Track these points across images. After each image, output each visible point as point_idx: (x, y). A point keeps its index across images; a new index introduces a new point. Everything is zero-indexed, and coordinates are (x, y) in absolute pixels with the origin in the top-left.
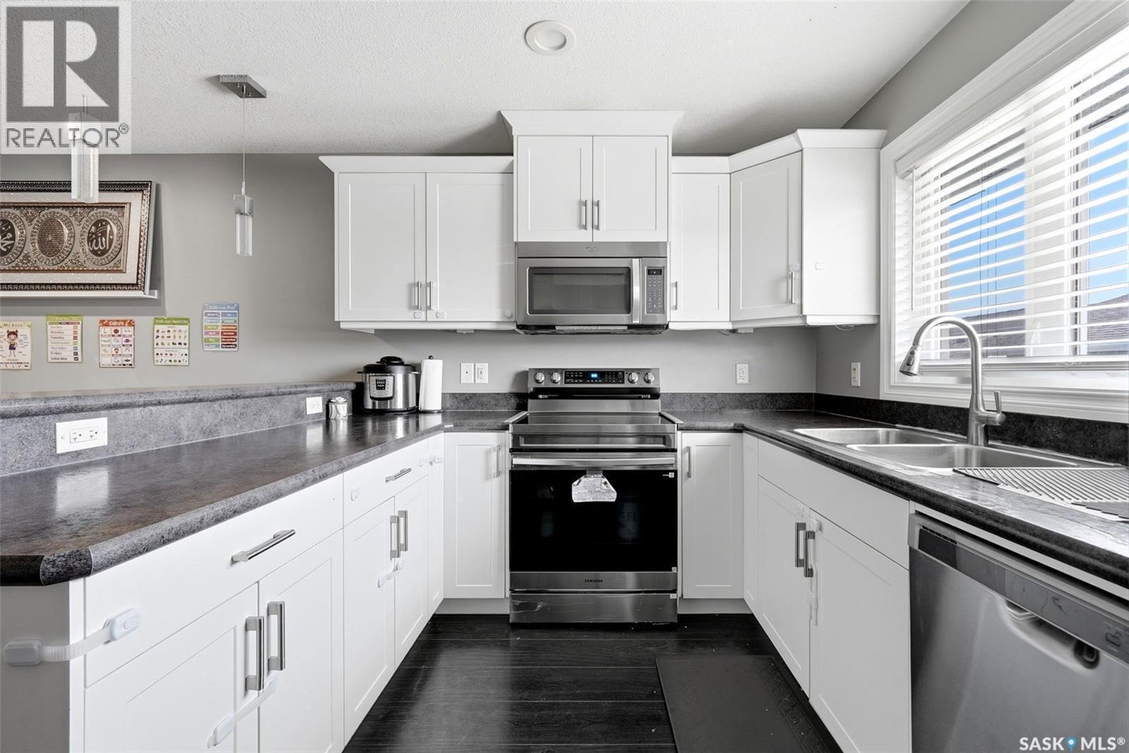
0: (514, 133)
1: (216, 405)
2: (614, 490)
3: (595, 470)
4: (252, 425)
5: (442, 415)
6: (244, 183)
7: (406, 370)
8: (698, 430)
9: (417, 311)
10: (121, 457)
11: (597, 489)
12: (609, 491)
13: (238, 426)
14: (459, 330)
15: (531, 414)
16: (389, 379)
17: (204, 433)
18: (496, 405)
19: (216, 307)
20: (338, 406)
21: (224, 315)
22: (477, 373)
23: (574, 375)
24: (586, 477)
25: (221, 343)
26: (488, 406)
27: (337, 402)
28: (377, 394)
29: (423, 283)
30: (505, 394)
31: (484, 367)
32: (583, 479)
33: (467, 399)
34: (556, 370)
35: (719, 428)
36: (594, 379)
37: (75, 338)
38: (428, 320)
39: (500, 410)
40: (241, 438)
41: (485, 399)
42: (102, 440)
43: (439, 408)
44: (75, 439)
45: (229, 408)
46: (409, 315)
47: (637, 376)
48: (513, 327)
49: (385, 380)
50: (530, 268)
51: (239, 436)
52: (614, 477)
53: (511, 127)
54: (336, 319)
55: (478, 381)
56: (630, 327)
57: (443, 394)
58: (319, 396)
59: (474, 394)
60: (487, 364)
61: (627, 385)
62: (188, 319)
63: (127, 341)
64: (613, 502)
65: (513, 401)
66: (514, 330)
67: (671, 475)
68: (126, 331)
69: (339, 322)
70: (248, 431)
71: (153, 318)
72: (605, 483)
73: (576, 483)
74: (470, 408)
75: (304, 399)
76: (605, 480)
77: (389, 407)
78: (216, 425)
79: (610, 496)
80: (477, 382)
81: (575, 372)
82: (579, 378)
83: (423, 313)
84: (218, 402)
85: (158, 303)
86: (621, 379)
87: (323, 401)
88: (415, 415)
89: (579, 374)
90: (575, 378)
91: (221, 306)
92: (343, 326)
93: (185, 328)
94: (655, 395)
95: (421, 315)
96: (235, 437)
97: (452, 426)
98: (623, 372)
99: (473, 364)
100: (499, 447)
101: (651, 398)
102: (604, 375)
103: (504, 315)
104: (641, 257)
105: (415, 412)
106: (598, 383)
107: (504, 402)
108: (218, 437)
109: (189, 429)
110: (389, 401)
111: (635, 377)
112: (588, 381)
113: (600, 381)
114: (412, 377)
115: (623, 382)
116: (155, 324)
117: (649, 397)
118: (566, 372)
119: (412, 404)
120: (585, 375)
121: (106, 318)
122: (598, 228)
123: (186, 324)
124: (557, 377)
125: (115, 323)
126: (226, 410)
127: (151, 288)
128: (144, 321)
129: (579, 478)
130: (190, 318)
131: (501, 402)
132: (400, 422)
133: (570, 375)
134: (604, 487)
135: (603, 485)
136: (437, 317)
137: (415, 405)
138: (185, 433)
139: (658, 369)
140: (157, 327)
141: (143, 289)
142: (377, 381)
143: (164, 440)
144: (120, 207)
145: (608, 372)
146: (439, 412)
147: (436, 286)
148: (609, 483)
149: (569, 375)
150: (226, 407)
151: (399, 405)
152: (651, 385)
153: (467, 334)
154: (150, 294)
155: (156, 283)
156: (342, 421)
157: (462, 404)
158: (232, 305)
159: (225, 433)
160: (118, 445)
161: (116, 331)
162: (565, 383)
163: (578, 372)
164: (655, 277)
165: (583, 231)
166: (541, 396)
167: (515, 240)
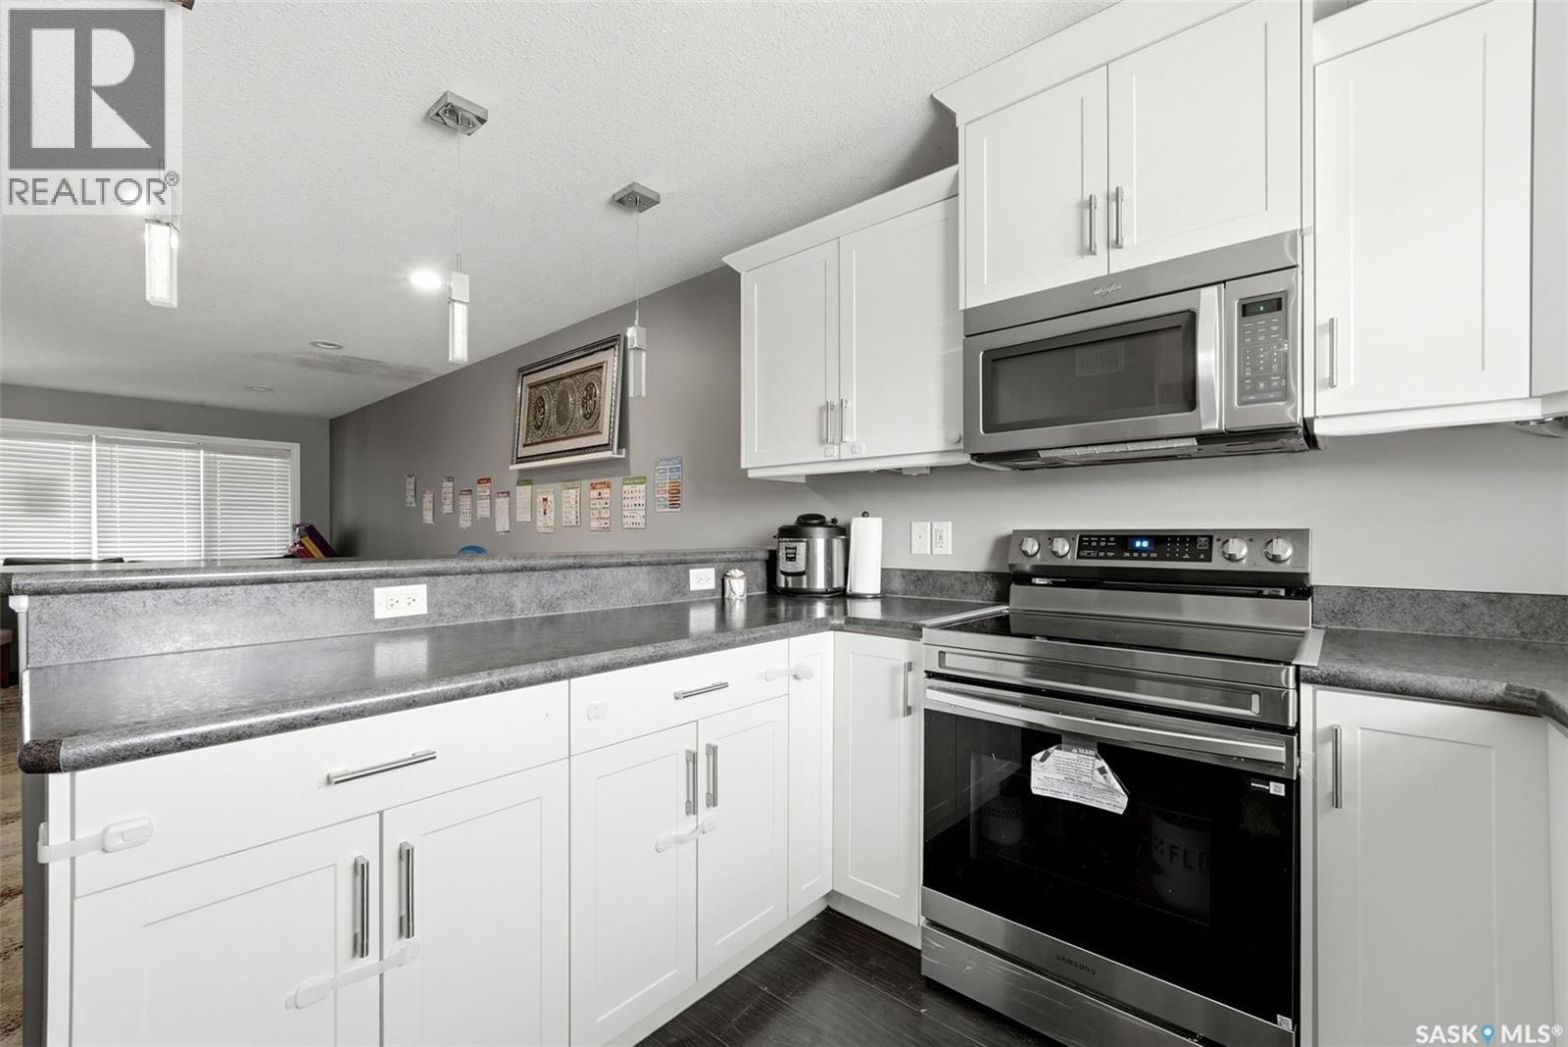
0: (959, 123)
1: (559, 575)
2: (1118, 786)
3: (1080, 740)
4: (608, 602)
5: (882, 603)
6: (637, 312)
7: (829, 533)
8: (1369, 689)
9: (828, 446)
10: (443, 627)
11: (1084, 779)
12: (1111, 790)
13: (589, 600)
14: (906, 468)
15: (1013, 611)
16: (801, 547)
17: (543, 607)
18: (963, 591)
19: (664, 463)
20: (733, 581)
21: (671, 470)
22: (935, 538)
23: (1098, 542)
24: (1059, 748)
25: (668, 503)
26: (951, 592)
27: (732, 577)
28: (789, 567)
29: (836, 403)
30: (976, 573)
31: (946, 528)
32: (1054, 752)
33: (918, 580)
34: (1062, 534)
35: (1442, 693)
36: (1141, 550)
37: (576, 502)
38: (842, 458)
39: (968, 601)
40: (592, 615)
41: (945, 581)
42: (421, 608)
43: (876, 589)
44: (392, 605)
45: (575, 580)
46: (819, 453)
47: (1245, 545)
48: (966, 459)
49: (795, 548)
50: (985, 352)
51: (589, 612)
52: (1119, 758)
53: (955, 114)
54: (743, 466)
55: (936, 551)
56: (1204, 438)
57: (882, 569)
58: (710, 567)
59: (930, 572)
60: (950, 523)
61: (1217, 564)
62: (645, 478)
63: (606, 503)
64: (1118, 815)
65: (990, 587)
66: (968, 464)
67: (1277, 789)
68: (606, 493)
69: (746, 470)
70: (601, 607)
71: (621, 478)
72: (1102, 771)
73: (1038, 756)
74: (922, 594)
75: (687, 572)
76: (1102, 763)
77: (805, 586)
78: (558, 599)
79: (1113, 799)
80: (934, 552)
81: (1099, 537)
82: (1107, 548)
83: (836, 448)
84: (561, 572)
85: (624, 462)
86: (1202, 551)
87: (716, 575)
88: (840, 600)
89: (1108, 541)
90: (1099, 548)
91: (671, 460)
92: (751, 474)
93: (642, 487)
94: (1297, 587)
95: (834, 452)
96: (584, 613)
97: (843, 622)
98: (1211, 538)
99: (929, 524)
100: (909, 667)
101: (1288, 596)
102: (1162, 542)
103: (947, 440)
104: (1224, 282)
105: (840, 596)
106: (1148, 558)
107: (974, 587)
108: (560, 613)
109: (523, 602)
110: (805, 577)
111: (1240, 549)
112: (1127, 554)
113: (1154, 555)
114: (837, 544)
115: (1208, 559)
116: (623, 484)
117: (1282, 592)
118: (1081, 537)
119: (838, 583)
120: (1122, 542)
121: (594, 481)
122: (1118, 244)
123: (643, 483)
124: (1062, 546)
125: (599, 486)
126: (572, 582)
127: (620, 447)
128: (616, 481)
129: (1048, 748)
130: (647, 476)
131: (971, 587)
132: (820, 609)
133: (1090, 542)
134: (1100, 778)
135: (1097, 773)
136: (853, 452)
137: (841, 584)
138: (519, 606)
139: (1308, 530)
140: (625, 488)
141: (611, 449)
142: (786, 548)
143: (493, 612)
144: (599, 367)
145: (1174, 538)
146: (875, 597)
147: (852, 405)
148: (1110, 773)
149: (1088, 542)
150: (572, 578)
151: (820, 584)
152: (1286, 568)
153: (919, 475)
154: (618, 453)
155: (623, 443)
156: (738, 602)
157: (912, 587)
158: (677, 458)
159: (570, 608)
160: (440, 615)
161: (600, 494)
162: (1079, 557)
163: (1107, 538)
164: (1261, 320)
165: (1088, 258)
166: (1037, 581)
167: (962, 307)
